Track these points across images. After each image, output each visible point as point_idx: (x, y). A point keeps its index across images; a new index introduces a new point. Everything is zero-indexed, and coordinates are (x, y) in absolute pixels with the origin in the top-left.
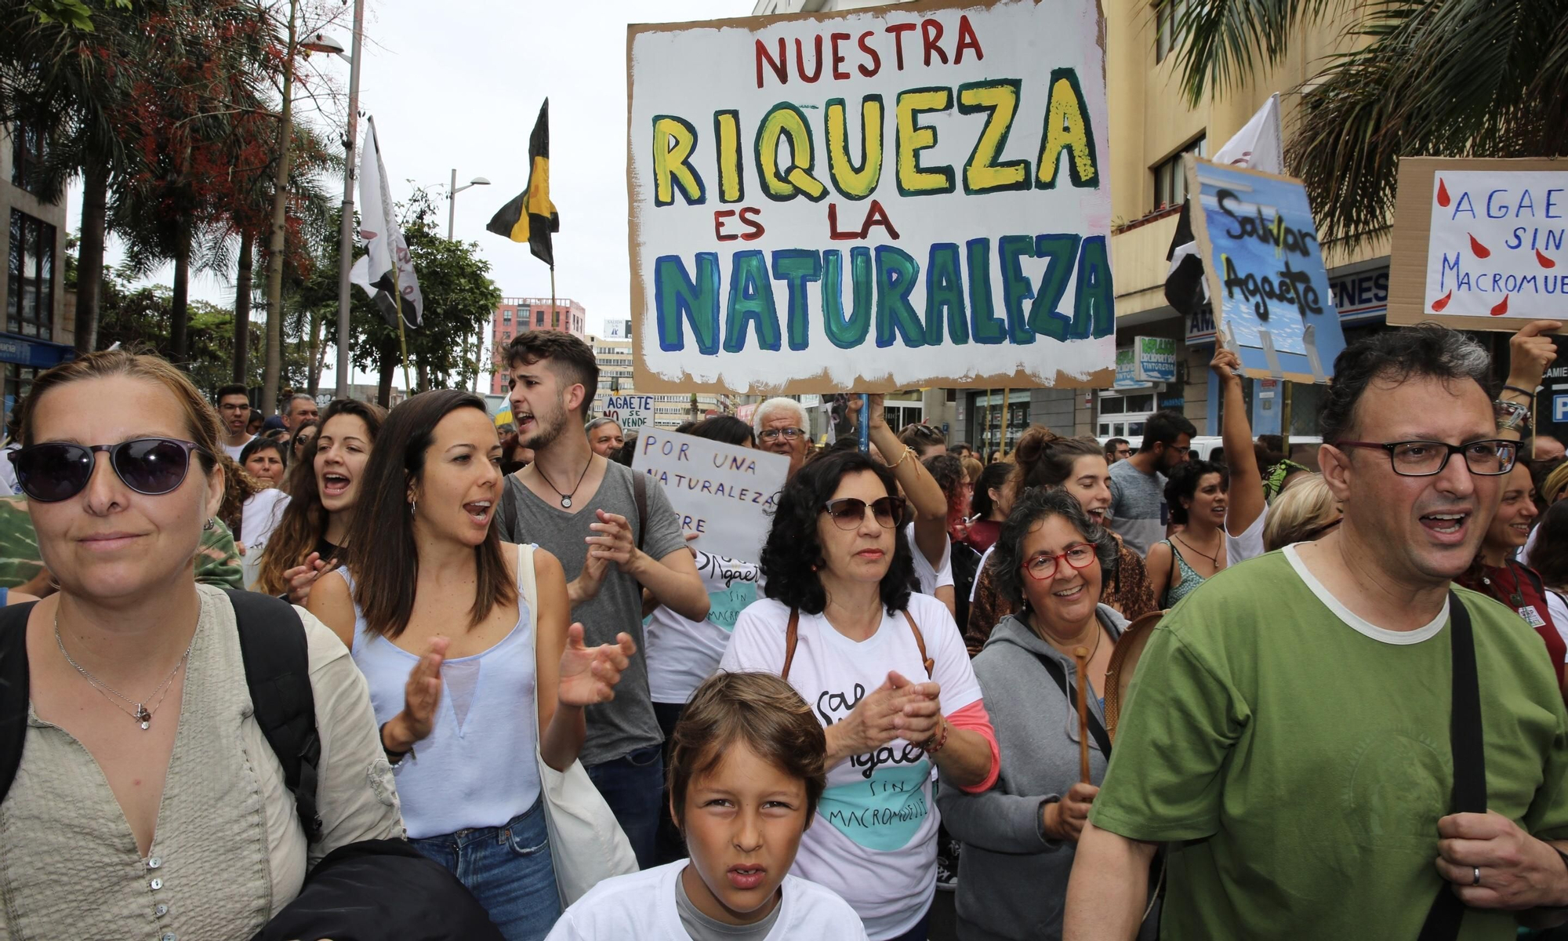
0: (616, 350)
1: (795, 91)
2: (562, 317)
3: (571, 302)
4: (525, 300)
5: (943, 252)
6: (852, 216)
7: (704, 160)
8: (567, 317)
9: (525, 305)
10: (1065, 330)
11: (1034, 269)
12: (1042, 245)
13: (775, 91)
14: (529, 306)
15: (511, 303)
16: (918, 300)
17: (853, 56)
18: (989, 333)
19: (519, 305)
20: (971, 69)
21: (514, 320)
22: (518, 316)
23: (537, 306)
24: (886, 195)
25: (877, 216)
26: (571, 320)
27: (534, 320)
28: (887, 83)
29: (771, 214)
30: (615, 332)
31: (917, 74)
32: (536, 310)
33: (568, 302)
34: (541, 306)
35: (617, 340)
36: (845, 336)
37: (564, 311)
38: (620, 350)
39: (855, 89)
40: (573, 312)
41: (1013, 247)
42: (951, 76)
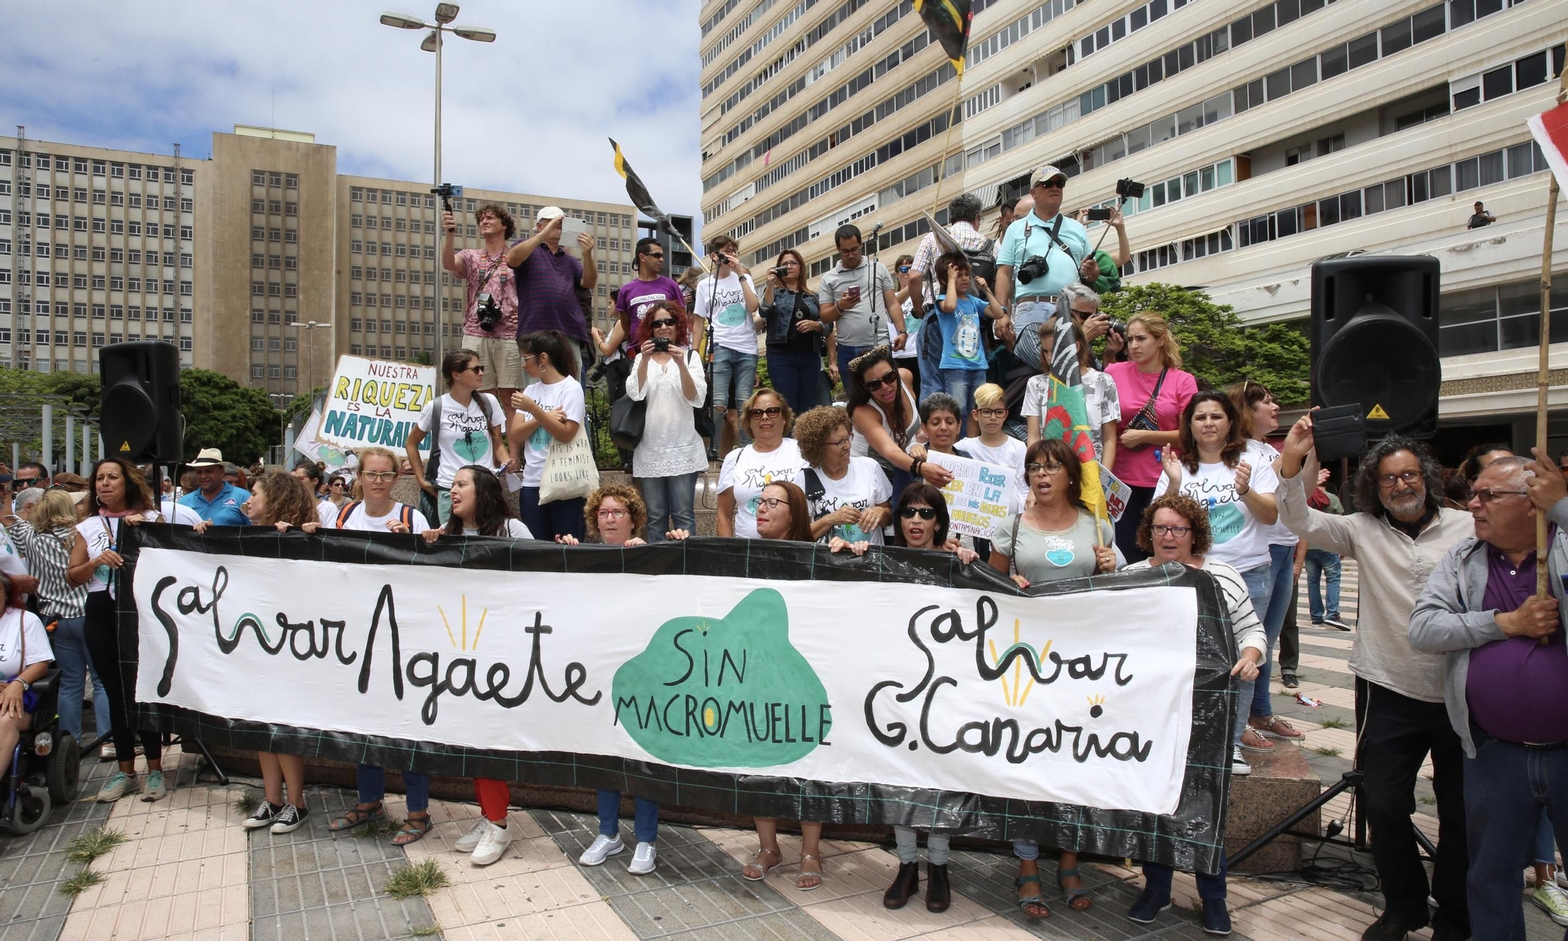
1: (377, 378)
5: (400, 424)
6: (382, 411)
7: (350, 390)
13: (372, 377)
16: (392, 434)
17: (392, 372)
24: (391, 407)
25: (387, 412)
28: (398, 381)
29: (362, 406)
42: (411, 382)
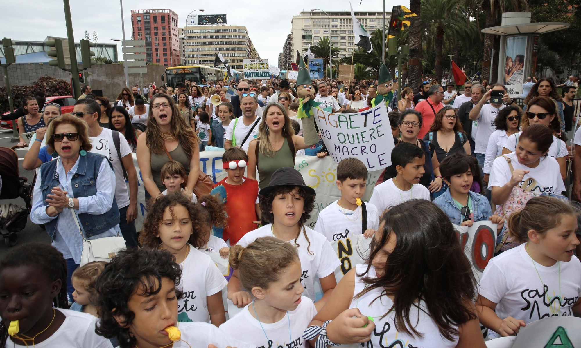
0: (194, 31)
2: (166, 18)
3: (170, 10)
4: (147, 10)
8: (169, 18)
9: (147, 13)
10: (267, 77)
11: (265, 73)
12: (266, 72)
14: (149, 13)
15: (140, 13)
18: (263, 77)
19: (144, 13)
20: (262, 62)
21: (142, 21)
22: (144, 19)
23: (153, 13)
26: (171, 20)
27: (152, 20)
30: (193, 22)
31: (259, 62)
32: (153, 16)
33: (168, 11)
34: (155, 13)
35: (194, 26)
36: (255, 77)
37: (167, 15)
38: (196, 31)
39: (256, 63)
40: (171, 16)
41: (264, 72)
